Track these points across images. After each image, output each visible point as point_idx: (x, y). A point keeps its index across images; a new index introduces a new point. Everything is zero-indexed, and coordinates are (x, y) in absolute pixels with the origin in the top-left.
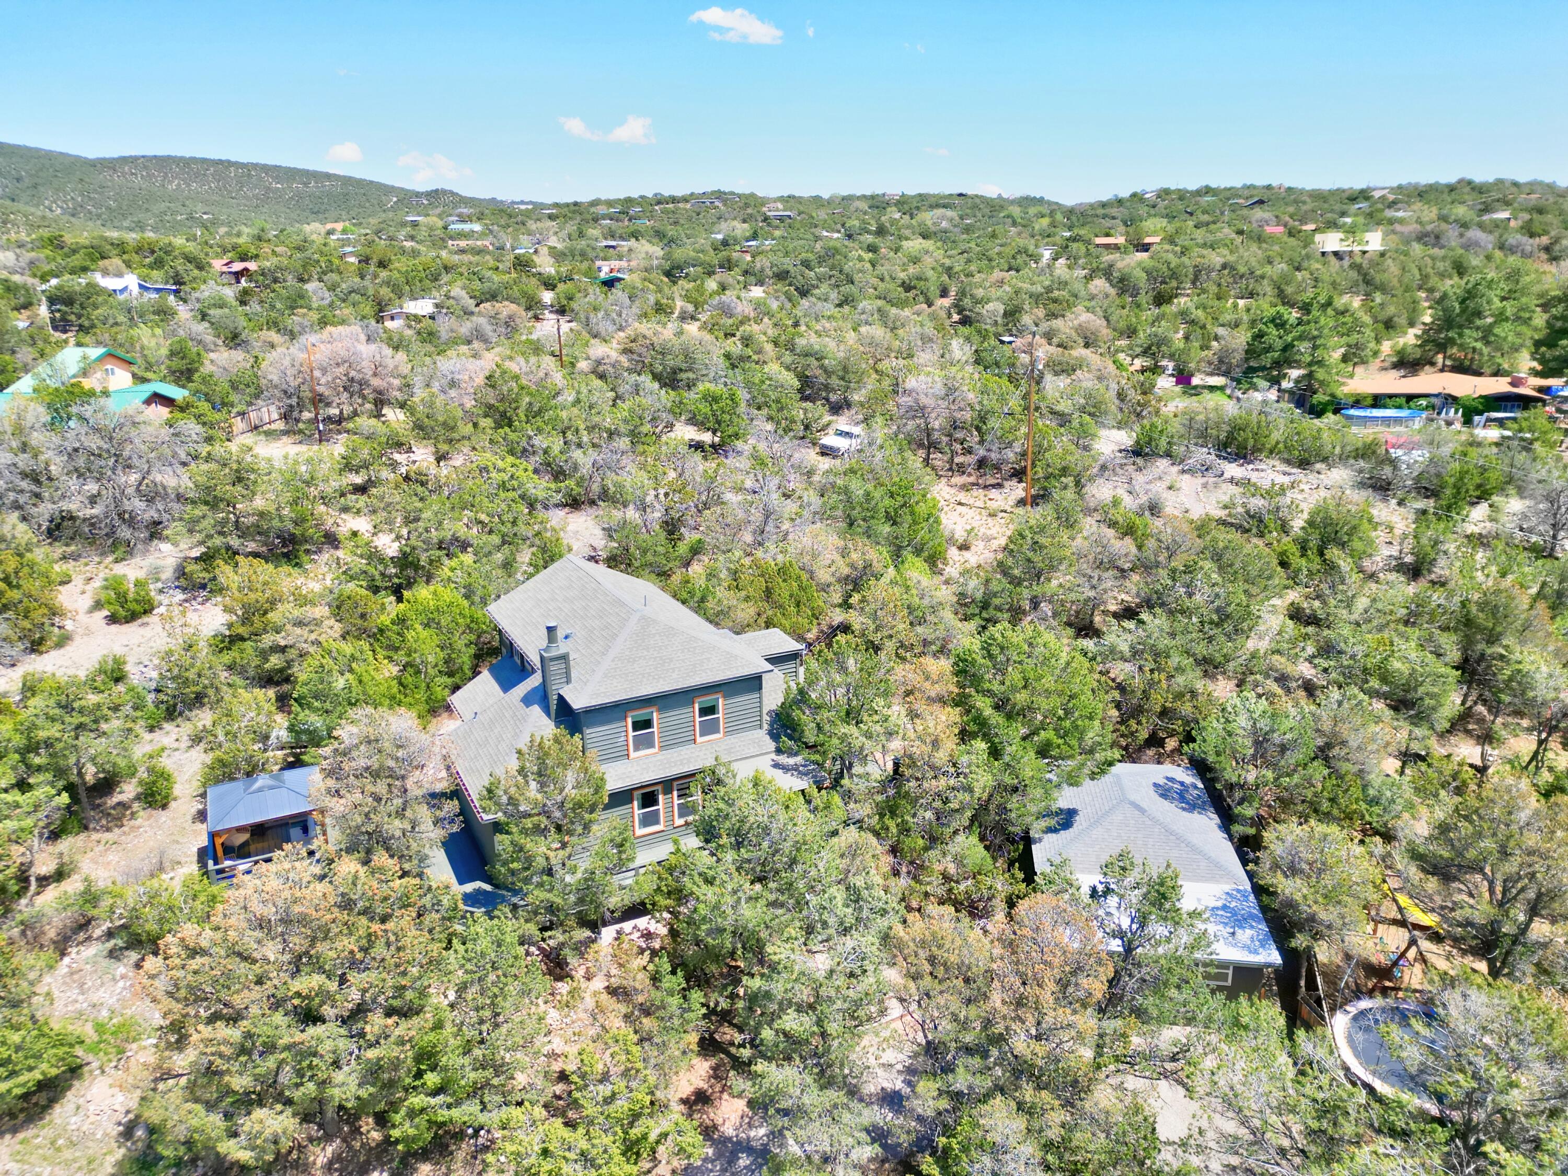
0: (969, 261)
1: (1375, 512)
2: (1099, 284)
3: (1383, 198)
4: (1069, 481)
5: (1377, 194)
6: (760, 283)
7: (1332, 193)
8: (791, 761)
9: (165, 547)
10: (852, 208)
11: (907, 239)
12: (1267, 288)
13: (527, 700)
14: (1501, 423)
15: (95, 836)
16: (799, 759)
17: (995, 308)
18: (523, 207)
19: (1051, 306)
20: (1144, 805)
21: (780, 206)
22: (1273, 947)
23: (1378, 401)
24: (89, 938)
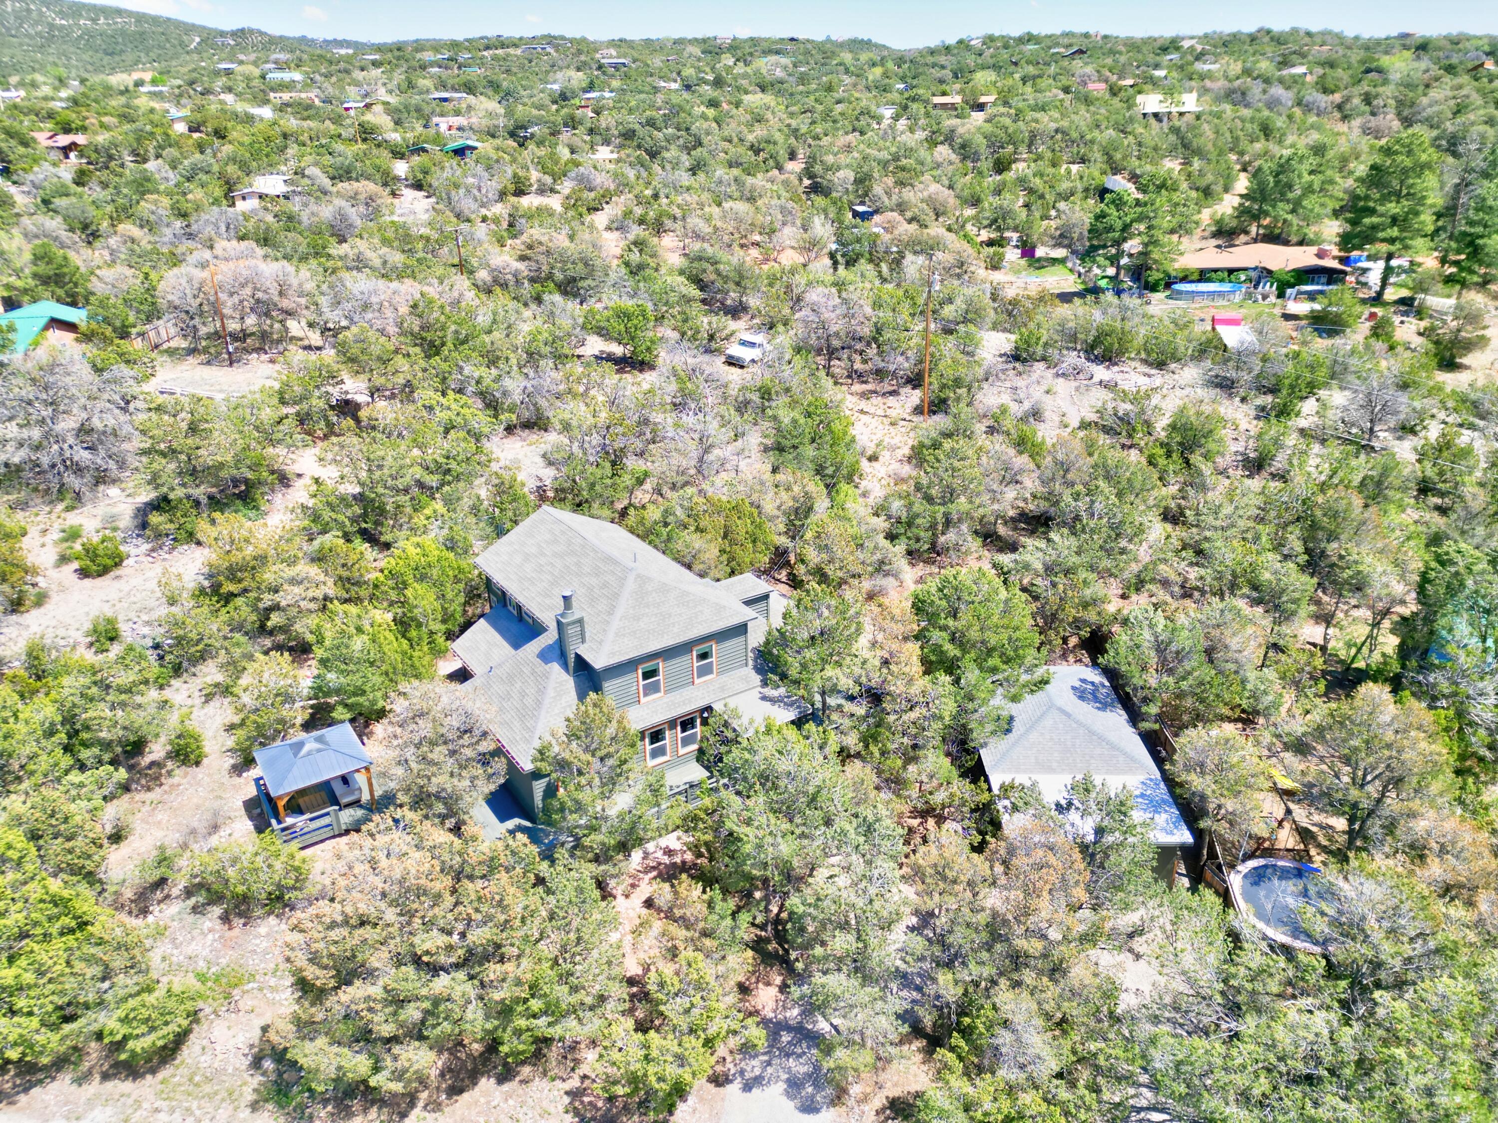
0: (813, 123)
1: (1222, 410)
2: (943, 152)
3: (1192, 48)
4: (962, 391)
5: (1186, 44)
6: (607, 142)
7: (1146, 41)
8: (775, 693)
9: (113, 491)
10: (686, 54)
11: (746, 92)
12: (1097, 155)
13: (544, 656)
14: (1311, 297)
15: (138, 797)
16: (782, 691)
17: (845, 176)
18: (343, 52)
19: (900, 175)
20: (1069, 709)
21: (613, 52)
22: (1185, 827)
23: (1204, 275)
24: (168, 897)
